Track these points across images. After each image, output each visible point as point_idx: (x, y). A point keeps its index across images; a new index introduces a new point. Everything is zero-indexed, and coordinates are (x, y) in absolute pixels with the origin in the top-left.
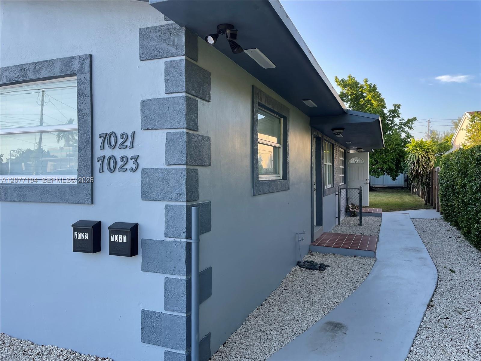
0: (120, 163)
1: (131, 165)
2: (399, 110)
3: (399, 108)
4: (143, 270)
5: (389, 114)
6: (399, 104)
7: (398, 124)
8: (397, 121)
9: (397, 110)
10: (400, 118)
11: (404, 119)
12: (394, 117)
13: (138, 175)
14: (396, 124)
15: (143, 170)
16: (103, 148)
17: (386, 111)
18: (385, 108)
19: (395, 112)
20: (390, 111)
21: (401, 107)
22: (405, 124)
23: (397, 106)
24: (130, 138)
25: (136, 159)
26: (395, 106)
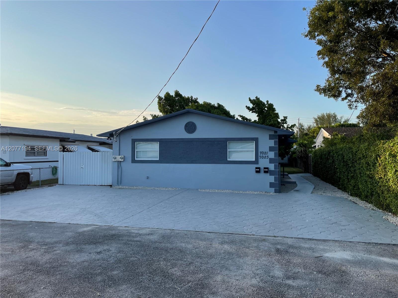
0: (264, 157)
1: (267, 157)
2: (287, 120)
3: (287, 119)
4: (270, 175)
5: (281, 122)
6: (287, 117)
7: (286, 127)
8: (285, 125)
9: (286, 119)
10: (287, 124)
11: (289, 125)
12: (283, 123)
13: (268, 159)
14: (285, 128)
15: (270, 158)
16: (260, 154)
17: (279, 120)
18: (279, 118)
19: (284, 121)
20: (282, 120)
21: (287, 118)
22: (289, 128)
23: (286, 118)
24: (267, 153)
25: (268, 156)
26: (284, 117)
